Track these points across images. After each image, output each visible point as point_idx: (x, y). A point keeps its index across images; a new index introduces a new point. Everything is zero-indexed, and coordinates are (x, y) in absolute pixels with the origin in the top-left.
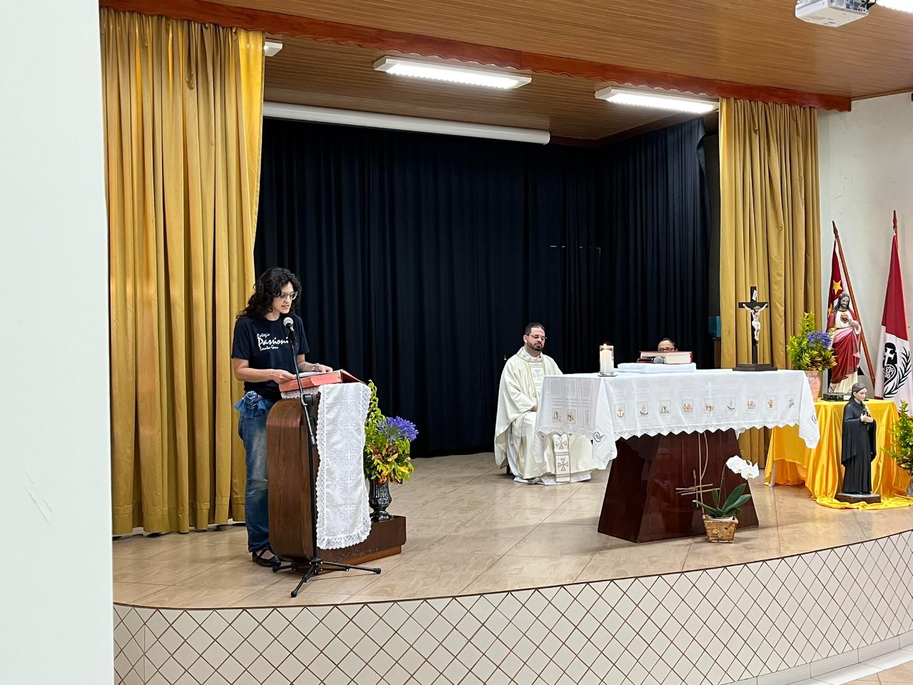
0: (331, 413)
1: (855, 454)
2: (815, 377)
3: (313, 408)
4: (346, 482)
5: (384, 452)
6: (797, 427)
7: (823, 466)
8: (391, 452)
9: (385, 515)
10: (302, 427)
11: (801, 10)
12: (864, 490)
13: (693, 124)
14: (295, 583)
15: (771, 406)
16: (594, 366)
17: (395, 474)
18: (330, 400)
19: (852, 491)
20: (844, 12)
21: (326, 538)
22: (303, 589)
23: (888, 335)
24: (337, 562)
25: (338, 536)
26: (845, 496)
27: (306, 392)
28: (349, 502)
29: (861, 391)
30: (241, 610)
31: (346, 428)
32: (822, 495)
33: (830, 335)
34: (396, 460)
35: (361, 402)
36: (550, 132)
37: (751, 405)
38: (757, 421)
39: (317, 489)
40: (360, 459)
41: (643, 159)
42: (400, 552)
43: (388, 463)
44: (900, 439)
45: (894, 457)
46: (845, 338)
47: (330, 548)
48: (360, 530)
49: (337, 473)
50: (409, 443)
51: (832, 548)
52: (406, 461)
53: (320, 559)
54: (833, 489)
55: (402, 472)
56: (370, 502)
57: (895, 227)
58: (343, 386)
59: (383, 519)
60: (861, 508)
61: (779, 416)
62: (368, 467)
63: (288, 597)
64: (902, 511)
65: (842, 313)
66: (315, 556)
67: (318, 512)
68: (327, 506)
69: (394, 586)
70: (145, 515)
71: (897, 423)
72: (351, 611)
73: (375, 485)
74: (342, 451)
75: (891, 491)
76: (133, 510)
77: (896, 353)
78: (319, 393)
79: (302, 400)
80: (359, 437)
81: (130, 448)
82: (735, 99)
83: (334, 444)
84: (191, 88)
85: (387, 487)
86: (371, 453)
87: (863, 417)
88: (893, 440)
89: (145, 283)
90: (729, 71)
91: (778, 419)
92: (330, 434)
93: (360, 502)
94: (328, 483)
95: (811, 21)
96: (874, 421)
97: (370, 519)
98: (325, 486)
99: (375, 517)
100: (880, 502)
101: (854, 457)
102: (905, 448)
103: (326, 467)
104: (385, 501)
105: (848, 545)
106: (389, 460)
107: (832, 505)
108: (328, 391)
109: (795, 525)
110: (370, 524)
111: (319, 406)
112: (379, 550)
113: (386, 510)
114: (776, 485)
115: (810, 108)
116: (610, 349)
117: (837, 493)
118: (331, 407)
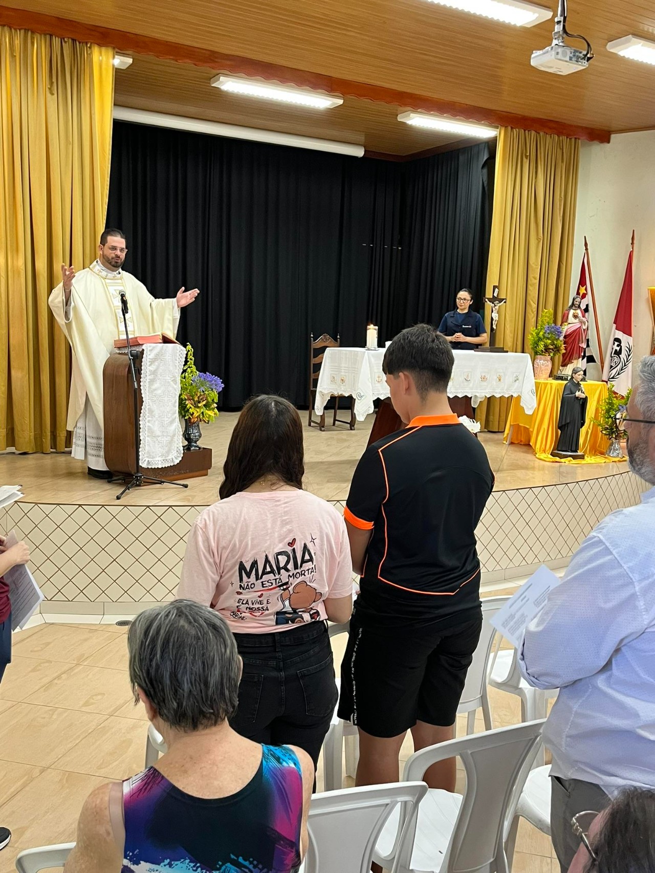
0: (153, 366)
1: (568, 421)
2: (547, 361)
3: (137, 361)
4: (163, 419)
5: (196, 399)
6: (519, 397)
7: (544, 429)
8: (201, 399)
9: (197, 446)
10: (129, 375)
11: (535, 59)
12: (573, 450)
13: (480, 147)
14: (119, 490)
15: (500, 380)
16: (362, 343)
17: (203, 416)
18: (152, 356)
19: (564, 449)
20: (568, 63)
21: (147, 459)
22: (127, 495)
23: (617, 331)
24: (156, 478)
25: (157, 459)
26: (558, 453)
27: (134, 349)
28: (165, 434)
29: (579, 373)
30: (78, 506)
31: (165, 378)
32: (541, 452)
33: (563, 329)
34: (204, 405)
35: (178, 359)
36: (365, 147)
37: (484, 379)
38: (487, 391)
39: (140, 422)
40: (175, 402)
41: (439, 174)
42: (207, 475)
43: (198, 407)
44: (606, 412)
45: (599, 425)
46: (574, 331)
47: (150, 467)
48: (175, 456)
49: (156, 413)
50: (216, 393)
51: (531, 488)
52: (212, 406)
53: (141, 474)
54: (550, 447)
55: (209, 415)
56: (184, 435)
57: (632, 243)
58: (163, 346)
59: (194, 450)
60: (567, 462)
61: (506, 388)
62: (184, 409)
63: (115, 499)
64: (598, 466)
65: (574, 311)
66: (138, 472)
67: (141, 440)
68: (148, 436)
69: (195, 496)
70: (16, 438)
71: (605, 399)
72: (159, 511)
73: (189, 425)
74: (160, 396)
75: (595, 452)
76: (7, 434)
77: (621, 347)
78: (143, 350)
79: (129, 355)
80: (175, 386)
81: (4, 386)
82: (512, 128)
83: (155, 390)
84: (53, 94)
85: (198, 426)
86: (186, 400)
87: (578, 394)
88: (601, 413)
89: (15, 256)
90: (508, 103)
91: (505, 391)
92: (152, 382)
93: (174, 435)
94: (150, 419)
95: (542, 69)
96: (586, 397)
97: (182, 448)
98: (147, 421)
99: (187, 448)
100: (584, 459)
101: (568, 423)
102: (608, 419)
103: (148, 407)
104: (196, 436)
105: (543, 486)
106: (200, 405)
107: (546, 459)
108: (150, 348)
109: (511, 471)
110: (182, 452)
111: (143, 360)
112: (189, 472)
113: (197, 443)
114: (512, 443)
115: (575, 138)
116: (375, 329)
117: (553, 450)
118: (152, 362)
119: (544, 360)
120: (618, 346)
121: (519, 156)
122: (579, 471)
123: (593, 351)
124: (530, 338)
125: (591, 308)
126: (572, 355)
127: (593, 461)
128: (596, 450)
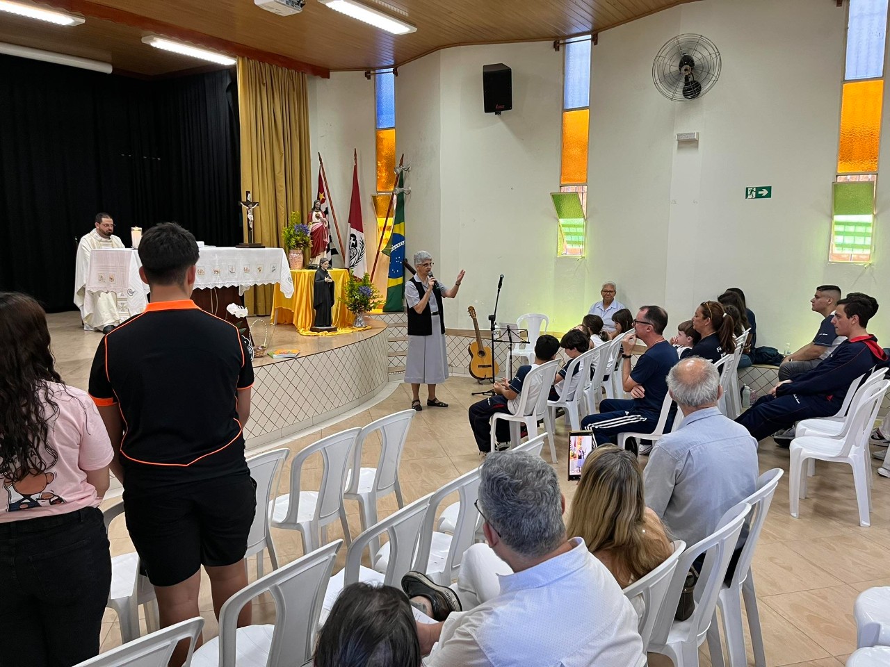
2: (300, 254)
6: (278, 284)
7: (303, 309)
12: (327, 324)
13: (223, 72)
15: (260, 271)
19: (320, 325)
20: (286, 7)
26: (316, 328)
29: (325, 263)
32: (303, 328)
33: (309, 227)
36: (113, 65)
37: (246, 271)
38: (251, 281)
44: (350, 293)
45: (346, 303)
46: (318, 229)
57: (355, 159)
61: (265, 277)
65: (316, 213)
71: (348, 282)
77: (356, 241)
87: (326, 280)
88: (346, 293)
91: (265, 280)
95: (265, 9)
96: (333, 281)
100: (337, 331)
101: (321, 303)
102: (351, 298)
105: (306, 356)
107: (308, 334)
114: (278, 324)
115: (302, 73)
116: (139, 230)
119: (297, 254)
120: (354, 240)
121: (257, 84)
122: (334, 341)
123: (336, 245)
124: (283, 236)
125: (330, 211)
126: (318, 248)
127: (344, 332)
128: (345, 324)
